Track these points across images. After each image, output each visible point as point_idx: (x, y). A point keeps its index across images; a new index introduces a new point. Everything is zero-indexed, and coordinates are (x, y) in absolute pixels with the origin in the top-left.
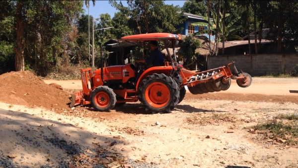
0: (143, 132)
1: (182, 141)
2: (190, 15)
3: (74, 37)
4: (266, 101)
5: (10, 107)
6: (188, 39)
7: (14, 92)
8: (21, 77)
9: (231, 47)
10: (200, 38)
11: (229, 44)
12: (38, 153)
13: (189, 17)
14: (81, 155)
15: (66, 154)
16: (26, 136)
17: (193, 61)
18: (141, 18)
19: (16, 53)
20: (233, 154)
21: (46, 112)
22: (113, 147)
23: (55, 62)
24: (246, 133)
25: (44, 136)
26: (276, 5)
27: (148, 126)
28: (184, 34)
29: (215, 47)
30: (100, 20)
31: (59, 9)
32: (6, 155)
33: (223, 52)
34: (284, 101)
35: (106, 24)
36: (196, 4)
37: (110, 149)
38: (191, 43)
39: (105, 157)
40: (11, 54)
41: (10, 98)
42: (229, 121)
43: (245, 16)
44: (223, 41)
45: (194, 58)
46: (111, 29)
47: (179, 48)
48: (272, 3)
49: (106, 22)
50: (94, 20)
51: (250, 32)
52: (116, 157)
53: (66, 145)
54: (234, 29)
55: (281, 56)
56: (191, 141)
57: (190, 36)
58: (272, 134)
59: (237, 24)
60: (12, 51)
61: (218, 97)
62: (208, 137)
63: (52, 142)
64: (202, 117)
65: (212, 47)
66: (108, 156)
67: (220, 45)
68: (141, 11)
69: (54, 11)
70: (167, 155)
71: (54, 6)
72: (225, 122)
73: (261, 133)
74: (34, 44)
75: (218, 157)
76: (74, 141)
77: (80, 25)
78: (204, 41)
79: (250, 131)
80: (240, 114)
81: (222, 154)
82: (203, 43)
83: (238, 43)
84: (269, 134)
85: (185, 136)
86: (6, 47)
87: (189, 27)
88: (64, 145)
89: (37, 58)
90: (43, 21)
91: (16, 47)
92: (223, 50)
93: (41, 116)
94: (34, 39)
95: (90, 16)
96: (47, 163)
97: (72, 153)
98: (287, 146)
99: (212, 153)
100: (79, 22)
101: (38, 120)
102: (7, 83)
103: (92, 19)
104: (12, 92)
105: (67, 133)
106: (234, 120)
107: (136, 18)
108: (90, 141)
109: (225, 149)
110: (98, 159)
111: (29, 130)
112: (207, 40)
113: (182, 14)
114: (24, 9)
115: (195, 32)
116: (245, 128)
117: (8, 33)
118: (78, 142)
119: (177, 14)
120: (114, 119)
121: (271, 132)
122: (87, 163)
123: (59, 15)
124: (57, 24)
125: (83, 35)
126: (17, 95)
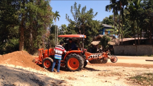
0: (76, 79)
1: (93, 82)
2: (106, 25)
3: (48, 35)
4: (140, 67)
5: (15, 66)
6: (104, 37)
7: (18, 60)
8: (21, 53)
10: (110, 36)
11: (125, 40)
12: (26, 84)
13: (105, 26)
16: (21, 77)
17: (107, 48)
18: (81, 26)
19: (20, 43)
21: (32, 69)
22: (60, 84)
23: (38, 48)
24: (125, 80)
25: (29, 78)
26: (148, 21)
27: (79, 76)
28: (103, 34)
29: (118, 41)
30: (61, 27)
31: (41, 22)
32: (12, 84)
33: (122, 43)
34: (149, 67)
35: (64, 30)
36: (109, 20)
38: (106, 39)
40: (17, 44)
41: (15, 63)
42: (119, 75)
43: (133, 25)
44: (122, 38)
45: (107, 46)
46: (67, 32)
47: (100, 41)
48: (146, 20)
49: (64, 29)
51: (136, 34)
53: (39, 82)
54: (128, 32)
55: (152, 46)
56: (97, 83)
57: (105, 36)
58: (137, 81)
59: (129, 30)
60: (18, 42)
61: (117, 65)
62: (106, 81)
63: (33, 80)
64: (106, 73)
65: (116, 41)
67: (121, 40)
68: (81, 23)
69: (39, 23)
71: (39, 21)
72: (116, 76)
73: (132, 80)
74: (29, 39)
76: (43, 81)
77: (51, 30)
78: (112, 38)
79: (127, 80)
80: (125, 73)
82: (112, 39)
83: (130, 39)
84: (136, 81)
85: (96, 81)
86: (15, 40)
87: (105, 31)
88: (38, 82)
89: (30, 46)
90: (33, 28)
91: (20, 40)
92: (122, 42)
93: (29, 70)
94: (28, 37)
95: (57, 26)
97: (41, 85)
100: (51, 28)
101: (27, 71)
102: (14, 56)
104: (17, 60)
105: (40, 77)
106: (121, 75)
107: (78, 26)
108: (51, 81)
111: (23, 75)
112: (114, 38)
113: (101, 24)
114: (25, 23)
115: (108, 33)
116: (125, 78)
117: (17, 34)
118: (45, 81)
119: (99, 24)
120: (63, 73)
121: (137, 80)
123: (41, 25)
124: (40, 29)
125: (52, 35)
126: (19, 62)
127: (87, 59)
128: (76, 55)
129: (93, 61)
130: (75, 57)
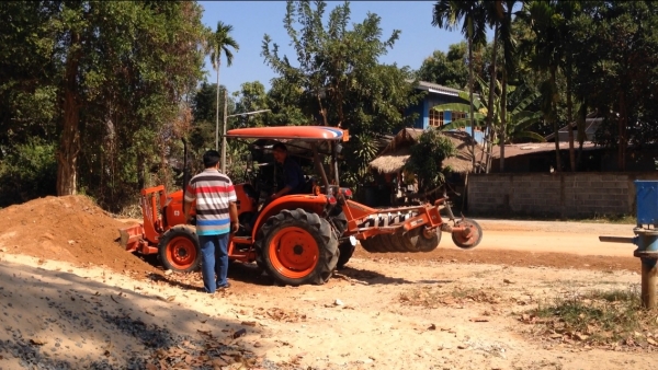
0: (304, 317)
1: (378, 332)
2: (433, 88)
3: (184, 129)
4: (576, 267)
5: (41, 262)
6: (427, 138)
7: (51, 236)
8: (67, 206)
9: (519, 156)
10: (452, 134)
11: (514, 150)
12: (87, 341)
13: (431, 90)
14: (172, 349)
15: (143, 347)
16: (68, 309)
17: (438, 185)
18: (327, 92)
19: (60, 162)
20: (476, 356)
21: (112, 276)
22: (237, 339)
23: (142, 183)
24: (514, 322)
25: (102, 311)
26: (613, 68)
27: (318, 307)
28: (421, 127)
29: (485, 155)
30: (242, 95)
31: (153, 72)
32: (27, 338)
33: (502, 166)
35: (253, 104)
36: (449, 63)
37: (232, 343)
38: (433, 145)
39: (218, 356)
40: (49, 165)
41: (41, 248)
42: (487, 300)
43: (548, 89)
44: (501, 144)
45: (439, 178)
46: (265, 113)
47: (408, 157)
48: (603, 64)
49: (254, 100)
50: (229, 95)
51: (560, 124)
52: (241, 355)
53: (145, 331)
54: (527, 119)
55: (626, 177)
56: (396, 333)
57: (431, 132)
58: (562, 324)
59: (532, 108)
60: (51, 158)
61: (478, 257)
62: (433, 328)
63: (118, 324)
64: (433, 292)
65: (477, 154)
66: (225, 354)
67: (496, 152)
68: (328, 78)
69: (144, 76)
70: (343, 356)
71: (143, 65)
72: (476, 304)
73: (541, 323)
74: (100, 144)
75: (443, 361)
76: (161, 325)
77: (199, 106)
78: (462, 142)
79: (522, 320)
80: (512, 290)
81: (451, 357)
82: (461, 147)
83: (535, 147)
84: (556, 325)
85: (388, 325)
86: (40, 149)
87: (431, 112)
88: (139, 330)
89: (105, 173)
90: (120, 97)
91: (61, 149)
92: (502, 162)
93: (101, 281)
94: (99, 133)
95: (221, 87)
96: (104, 357)
97: (154, 346)
98: (587, 347)
99: (433, 354)
100: (196, 99)
101: (93, 284)
102: (37, 219)
103: (224, 94)
104: (47, 234)
105: (149, 310)
106: (496, 299)
107: (316, 92)
108: (195, 326)
109: (460, 348)
110: (205, 358)
111: (73, 299)
112: (469, 141)
113: (415, 83)
114: (81, 71)
115: (445, 122)
116: (513, 314)
117: (46, 120)
118: (169, 327)
119: (404, 84)
120: (251, 293)
121: (561, 321)
122: (181, 364)
123: (153, 84)
124: (149, 103)
125: (203, 125)
126: (55, 243)
127: (353, 233)
128: (305, 217)
129: (379, 243)
130: (301, 223)
